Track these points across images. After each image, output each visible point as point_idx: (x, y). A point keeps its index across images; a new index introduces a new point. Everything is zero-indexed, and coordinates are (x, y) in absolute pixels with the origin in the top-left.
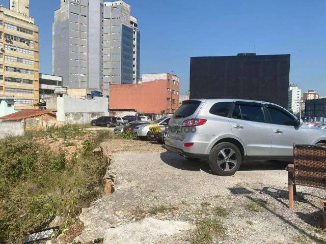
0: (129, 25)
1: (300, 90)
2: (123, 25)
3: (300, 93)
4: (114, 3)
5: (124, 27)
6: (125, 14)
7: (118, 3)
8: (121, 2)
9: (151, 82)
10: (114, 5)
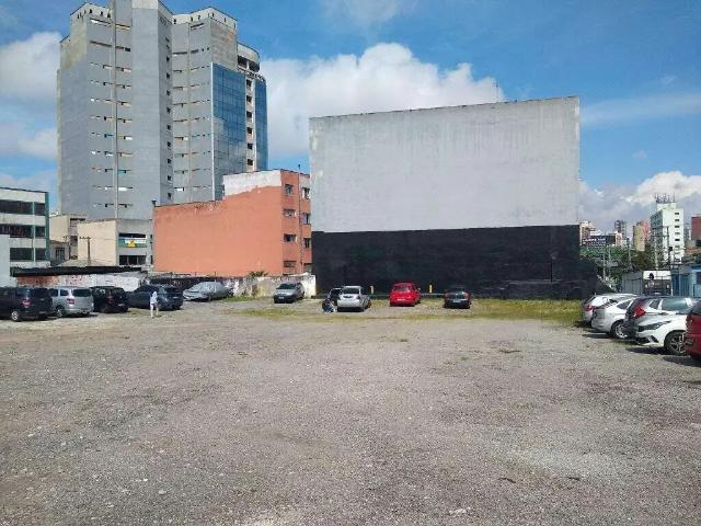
0: (234, 67)
1: (681, 212)
2: (215, 65)
3: (681, 217)
4: (195, 16)
5: (220, 71)
6: (223, 39)
7: (204, 14)
8: (210, 10)
9: (245, 195)
10: (196, 19)
